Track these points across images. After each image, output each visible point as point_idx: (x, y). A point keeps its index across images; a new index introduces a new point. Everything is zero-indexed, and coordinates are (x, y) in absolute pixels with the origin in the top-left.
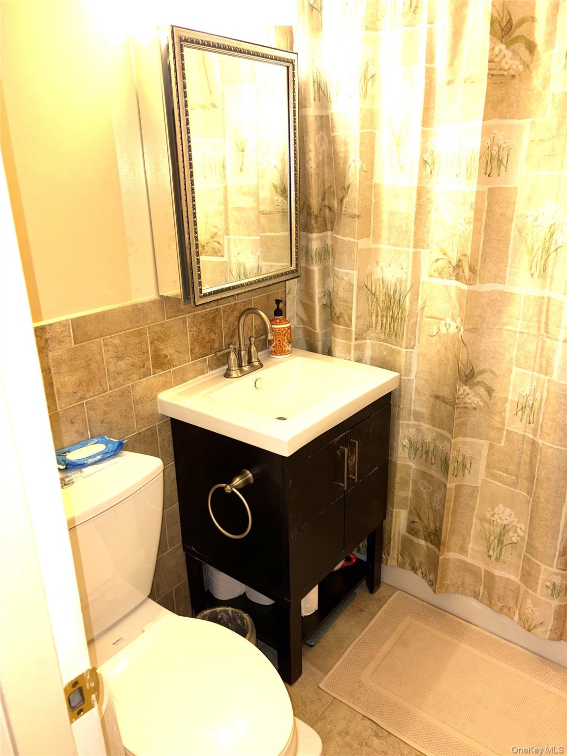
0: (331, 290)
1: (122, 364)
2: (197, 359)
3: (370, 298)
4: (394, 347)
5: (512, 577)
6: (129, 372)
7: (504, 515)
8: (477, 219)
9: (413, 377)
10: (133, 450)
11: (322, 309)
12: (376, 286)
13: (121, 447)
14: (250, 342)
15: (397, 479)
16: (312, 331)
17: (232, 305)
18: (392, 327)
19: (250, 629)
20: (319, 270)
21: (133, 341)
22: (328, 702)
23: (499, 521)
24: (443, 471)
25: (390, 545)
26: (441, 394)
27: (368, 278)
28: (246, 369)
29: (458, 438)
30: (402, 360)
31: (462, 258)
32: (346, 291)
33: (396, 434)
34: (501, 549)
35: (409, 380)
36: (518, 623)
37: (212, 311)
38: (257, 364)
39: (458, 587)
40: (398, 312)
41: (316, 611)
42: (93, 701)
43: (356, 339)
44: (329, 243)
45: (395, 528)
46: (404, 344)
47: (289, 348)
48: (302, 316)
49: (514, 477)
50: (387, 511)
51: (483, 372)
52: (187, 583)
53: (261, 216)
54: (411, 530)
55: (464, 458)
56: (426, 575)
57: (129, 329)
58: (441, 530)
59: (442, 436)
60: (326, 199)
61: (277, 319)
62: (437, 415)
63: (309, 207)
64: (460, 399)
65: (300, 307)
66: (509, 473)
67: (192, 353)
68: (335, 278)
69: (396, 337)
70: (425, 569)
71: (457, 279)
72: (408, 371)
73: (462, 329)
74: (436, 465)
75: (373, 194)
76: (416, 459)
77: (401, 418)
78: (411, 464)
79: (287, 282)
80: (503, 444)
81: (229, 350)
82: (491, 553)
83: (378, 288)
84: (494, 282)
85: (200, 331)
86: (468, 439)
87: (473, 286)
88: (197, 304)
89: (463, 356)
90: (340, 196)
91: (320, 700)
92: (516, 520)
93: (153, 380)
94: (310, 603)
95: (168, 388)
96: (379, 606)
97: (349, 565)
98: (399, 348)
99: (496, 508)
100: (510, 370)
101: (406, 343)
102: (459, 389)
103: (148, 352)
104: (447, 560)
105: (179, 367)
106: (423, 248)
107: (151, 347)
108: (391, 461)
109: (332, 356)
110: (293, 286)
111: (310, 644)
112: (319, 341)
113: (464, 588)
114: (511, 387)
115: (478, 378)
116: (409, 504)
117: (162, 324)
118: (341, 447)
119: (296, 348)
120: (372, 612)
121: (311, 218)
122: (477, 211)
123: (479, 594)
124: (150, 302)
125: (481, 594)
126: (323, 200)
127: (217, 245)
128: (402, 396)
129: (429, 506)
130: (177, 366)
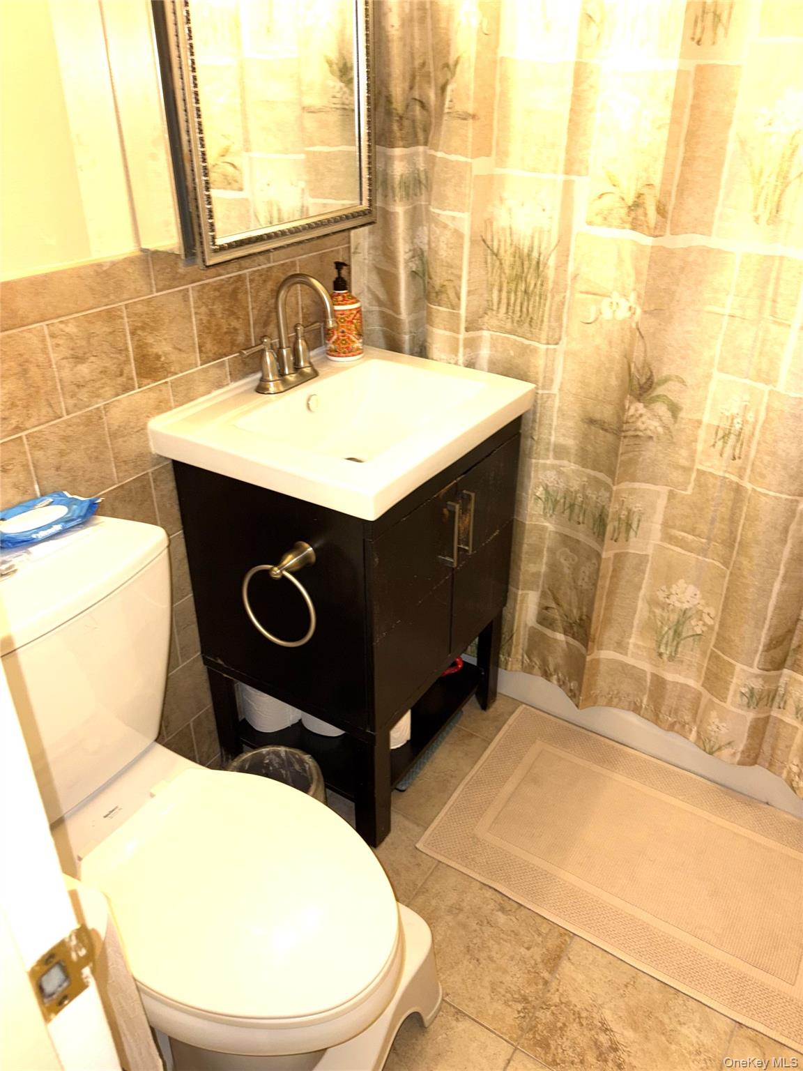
0: (426, 248)
1: (84, 370)
2: (210, 362)
3: (489, 261)
4: (527, 342)
5: (692, 683)
6: (98, 384)
7: (686, 595)
8: (675, 121)
9: (555, 389)
10: (114, 514)
11: (410, 278)
12: (499, 241)
13: (93, 510)
14: (297, 335)
15: (525, 547)
16: (394, 317)
17: (263, 269)
18: (524, 310)
19: (315, 777)
20: (405, 212)
21: (101, 328)
22: (429, 868)
23: (678, 604)
24: (596, 534)
25: (512, 641)
26: (598, 416)
27: (486, 226)
28: (291, 378)
29: (623, 484)
30: (540, 362)
31: (645, 191)
32: (451, 248)
33: (526, 480)
34: (678, 644)
35: (549, 396)
36: (695, 743)
37: (232, 280)
38: (308, 370)
39: (611, 698)
40: (535, 285)
41: (408, 741)
42: (87, 977)
43: (467, 330)
44: (421, 166)
45: (520, 616)
46: (544, 336)
47: (358, 344)
48: (377, 293)
49: (704, 540)
50: (508, 594)
51: (666, 380)
52: (211, 711)
53: (306, 115)
54: (544, 619)
55: (629, 513)
56: (564, 682)
57: (92, 308)
58: (589, 618)
59: (597, 480)
60: (416, 87)
61: (339, 294)
62: (590, 448)
63: (389, 100)
64: (629, 423)
65: (375, 277)
66: (697, 533)
67: (201, 351)
68: (433, 225)
69: (531, 326)
70: (563, 674)
71: (634, 228)
72: (548, 382)
73: (639, 311)
74: (585, 525)
75: (498, 77)
76: (554, 517)
77: (535, 456)
78: (547, 524)
79: (353, 233)
80: (689, 492)
81: (262, 347)
82: (662, 650)
83: (502, 244)
84: (694, 233)
85: (212, 314)
86: (637, 485)
87: (660, 238)
88: (209, 263)
89: (638, 356)
90: (441, 81)
91: (419, 865)
92: (703, 602)
93: (139, 396)
94: (401, 733)
95: (164, 411)
96: (496, 727)
97: (453, 672)
98: (536, 344)
99: (674, 586)
100: (708, 376)
101: (548, 336)
102: (629, 408)
103: (127, 349)
104: (598, 661)
105: (181, 375)
106: (579, 173)
107: (132, 339)
108: (517, 520)
109: (427, 358)
110: (362, 238)
111: (400, 789)
112: (405, 333)
113: (620, 700)
114: (709, 402)
115: (660, 391)
116: (541, 583)
117: (149, 301)
118: (449, 503)
119: (368, 345)
120: (487, 737)
121: (391, 121)
122: (677, 106)
123: (641, 706)
124: (125, 260)
125: (644, 706)
126: (411, 88)
127: (230, 170)
128: (538, 420)
129: (572, 584)
130: (176, 374)
